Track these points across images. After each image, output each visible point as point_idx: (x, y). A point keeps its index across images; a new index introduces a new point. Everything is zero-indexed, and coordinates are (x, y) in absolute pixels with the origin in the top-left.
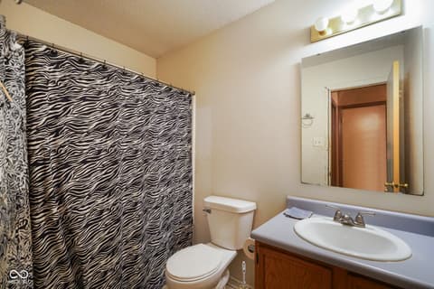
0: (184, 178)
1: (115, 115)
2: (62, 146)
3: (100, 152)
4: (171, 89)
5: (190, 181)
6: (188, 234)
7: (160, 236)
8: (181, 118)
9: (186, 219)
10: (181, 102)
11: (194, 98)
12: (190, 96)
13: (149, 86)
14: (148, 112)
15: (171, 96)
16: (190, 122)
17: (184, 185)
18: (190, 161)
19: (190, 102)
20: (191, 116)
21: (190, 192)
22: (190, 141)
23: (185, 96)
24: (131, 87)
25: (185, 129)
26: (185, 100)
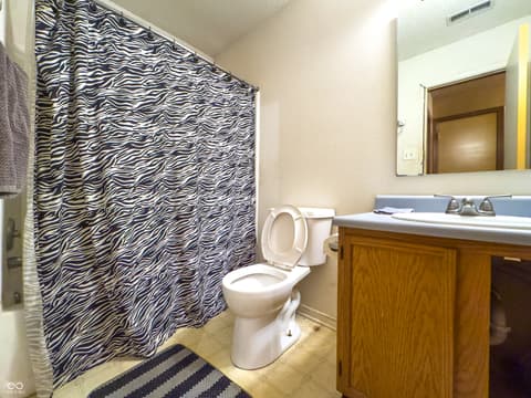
0: (246, 189)
1: (162, 97)
2: (103, 122)
3: (144, 138)
4: (229, 79)
5: (253, 193)
6: (251, 256)
7: (215, 252)
8: (242, 116)
9: (248, 237)
10: (242, 97)
11: (258, 95)
12: (253, 91)
13: (204, 70)
14: (202, 102)
15: (231, 88)
16: (253, 123)
17: (246, 198)
18: (254, 170)
19: (253, 99)
20: (254, 115)
21: (252, 206)
22: (253, 146)
23: (247, 89)
24: (182, 66)
25: (247, 130)
26: (247, 95)
